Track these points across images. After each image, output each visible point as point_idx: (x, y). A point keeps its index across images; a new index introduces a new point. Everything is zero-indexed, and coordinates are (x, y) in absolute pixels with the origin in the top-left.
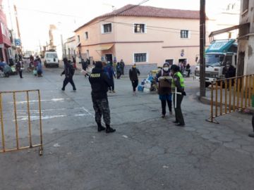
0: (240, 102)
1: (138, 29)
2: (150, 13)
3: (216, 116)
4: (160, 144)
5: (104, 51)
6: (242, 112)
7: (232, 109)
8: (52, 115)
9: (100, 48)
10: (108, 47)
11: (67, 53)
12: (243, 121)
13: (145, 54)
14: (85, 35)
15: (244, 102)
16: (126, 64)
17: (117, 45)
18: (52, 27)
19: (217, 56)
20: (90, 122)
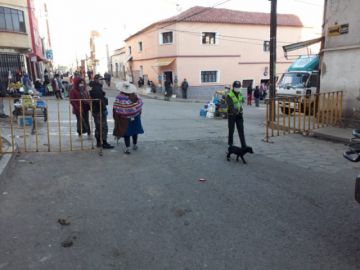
1: (207, 38)
5: (162, 68)
9: (157, 64)
10: (167, 62)
11: (114, 70)
13: (215, 72)
14: (138, 46)
16: (190, 85)
17: (178, 60)
18: (95, 34)
19: (299, 75)
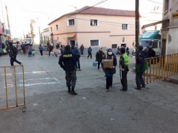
0: (163, 73)
1: (93, 23)
2: (101, 12)
3: (147, 83)
4: (108, 103)
5: (69, 38)
6: (165, 80)
7: (158, 78)
8: (32, 83)
9: (66, 36)
10: (72, 36)
11: (43, 40)
12: (165, 86)
13: (98, 40)
14: (56, 27)
15: (166, 74)
17: (78, 34)
18: (33, 21)
19: (147, 42)
20: (59, 88)
